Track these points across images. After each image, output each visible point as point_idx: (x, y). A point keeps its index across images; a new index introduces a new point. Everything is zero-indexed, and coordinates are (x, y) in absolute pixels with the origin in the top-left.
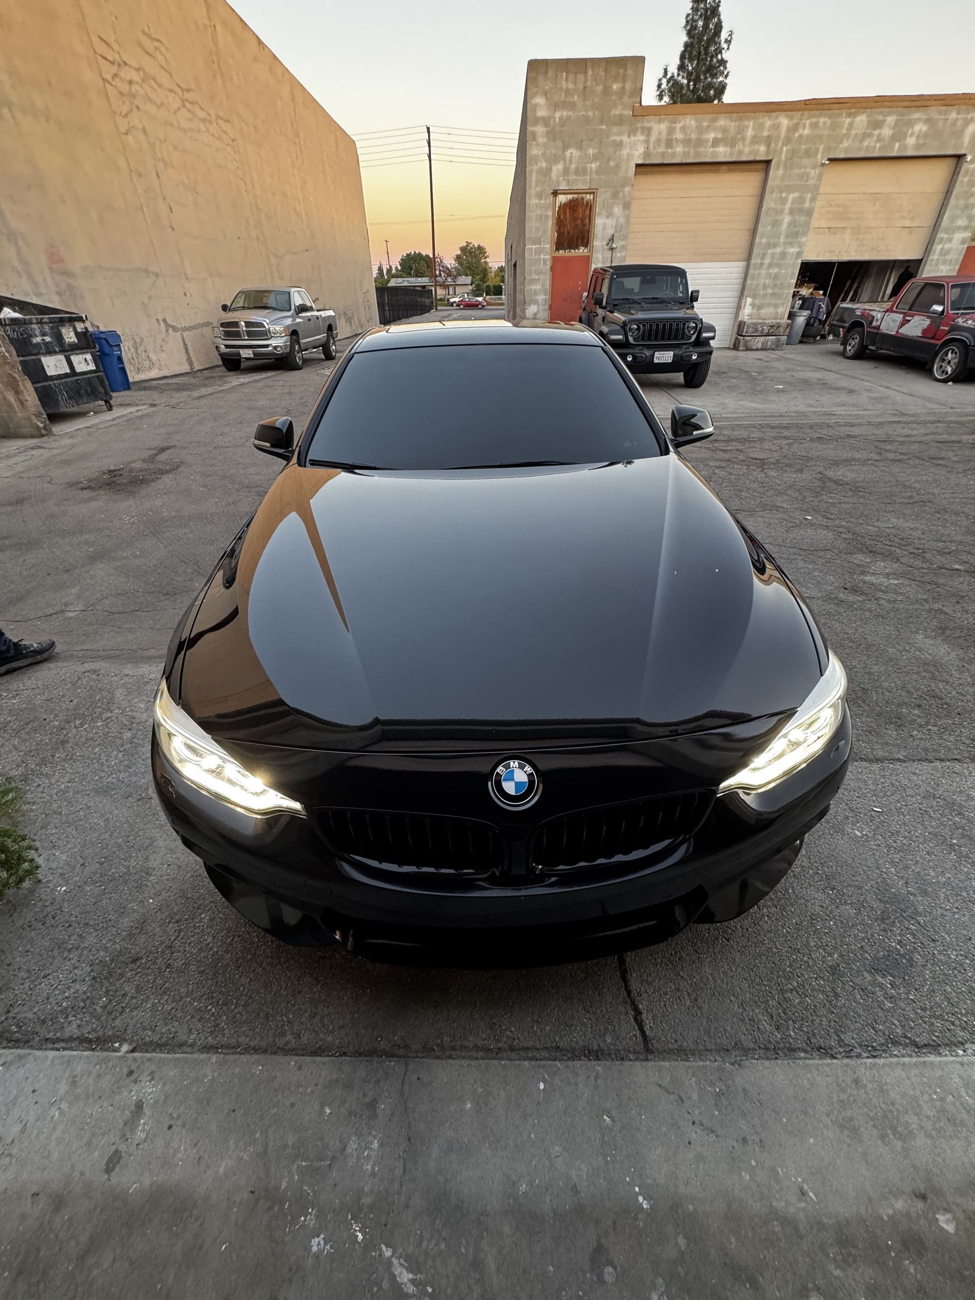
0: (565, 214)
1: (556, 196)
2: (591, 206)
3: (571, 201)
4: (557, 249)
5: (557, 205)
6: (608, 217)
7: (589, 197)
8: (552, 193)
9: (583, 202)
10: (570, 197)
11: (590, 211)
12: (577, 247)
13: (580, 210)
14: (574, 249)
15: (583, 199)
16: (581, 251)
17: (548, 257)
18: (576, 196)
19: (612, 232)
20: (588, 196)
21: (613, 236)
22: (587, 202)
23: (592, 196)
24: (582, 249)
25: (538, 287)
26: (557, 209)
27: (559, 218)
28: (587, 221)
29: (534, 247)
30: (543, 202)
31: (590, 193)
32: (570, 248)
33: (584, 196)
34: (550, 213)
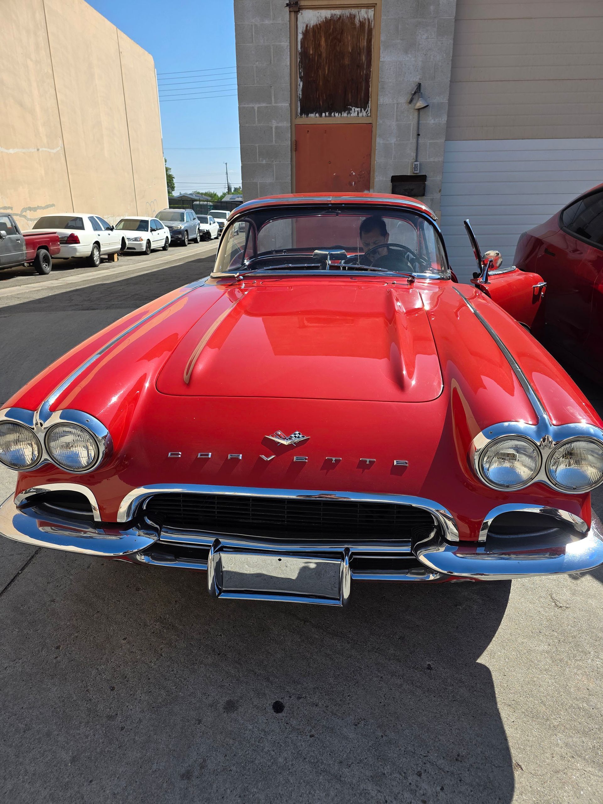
0: (317, 46)
1: (297, 12)
2: (370, 31)
3: (328, 23)
4: (306, 110)
5: (301, 28)
6: (406, 52)
7: (363, 14)
8: (287, 5)
9: (353, 23)
10: (326, 14)
11: (369, 41)
12: (345, 108)
13: (348, 39)
14: (340, 112)
15: (352, 18)
16: (354, 114)
17: (286, 124)
18: (338, 12)
19: (416, 79)
20: (363, 11)
21: (419, 85)
22: (362, 24)
23: (371, 13)
24: (355, 111)
25: (269, 180)
26: (300, 37)
27: (304, 54)
28: (364, 58)
29: (256, 106)
30: (267, 22)
31: (368, 6)
32: (331, 108)
33: (354, 11)
34: (285, 44)
